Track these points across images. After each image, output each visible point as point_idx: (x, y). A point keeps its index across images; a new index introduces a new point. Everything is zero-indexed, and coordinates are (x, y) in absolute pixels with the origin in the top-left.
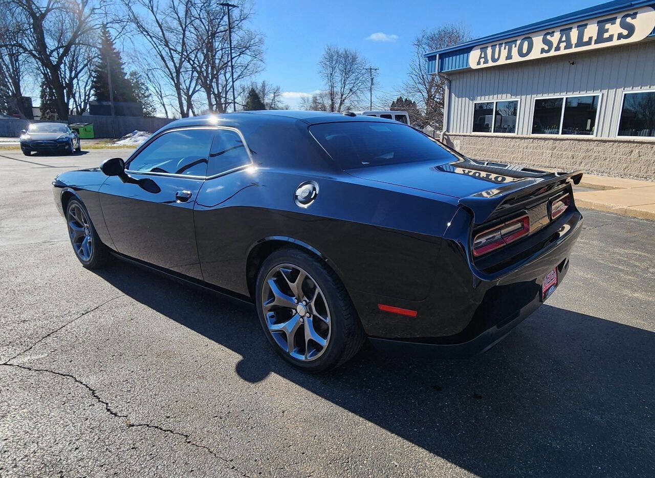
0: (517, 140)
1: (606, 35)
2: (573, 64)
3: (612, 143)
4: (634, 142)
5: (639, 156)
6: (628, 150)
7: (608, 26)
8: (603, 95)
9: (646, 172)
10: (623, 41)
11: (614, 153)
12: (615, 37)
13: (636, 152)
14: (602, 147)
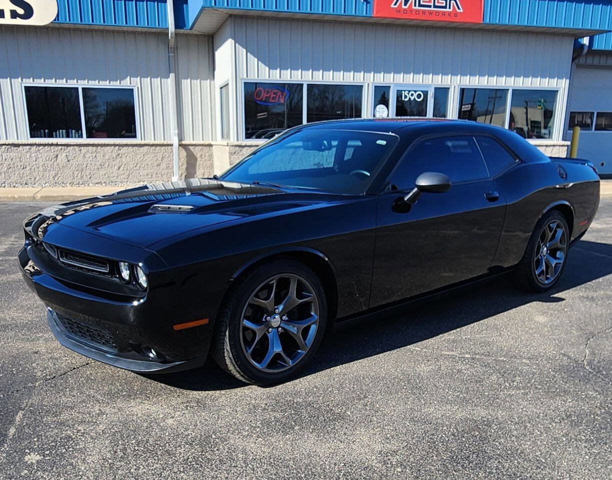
3: (28, 147)
4: (57, 145)
5: (68, 161)
6: (52, 155)
9: (82, 177)
10: (18, 21)
11: (34, 159)
12: (7, 14)
13: (62, 157)
14: (14, 153)
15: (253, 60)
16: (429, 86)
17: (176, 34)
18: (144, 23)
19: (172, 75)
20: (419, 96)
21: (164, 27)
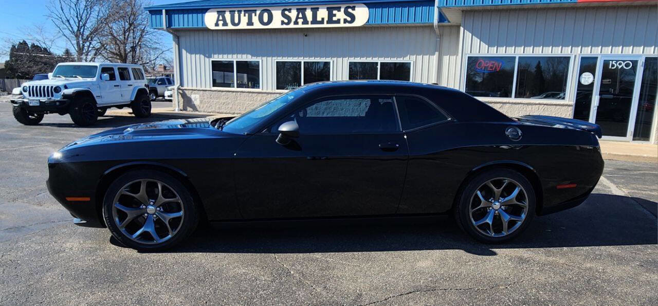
0: (264, 95)
1: (335, 19)
2: (306, 36)
7: (335, 12)
8: (333, 61)
10: (347, 25)
12: (342, 21)
15: (476, 41)
16: (640, 56)
17: (439, 26)
18: (418, 20)
19: (437, 53)
20: (627, 65)
21: (432, 22)
